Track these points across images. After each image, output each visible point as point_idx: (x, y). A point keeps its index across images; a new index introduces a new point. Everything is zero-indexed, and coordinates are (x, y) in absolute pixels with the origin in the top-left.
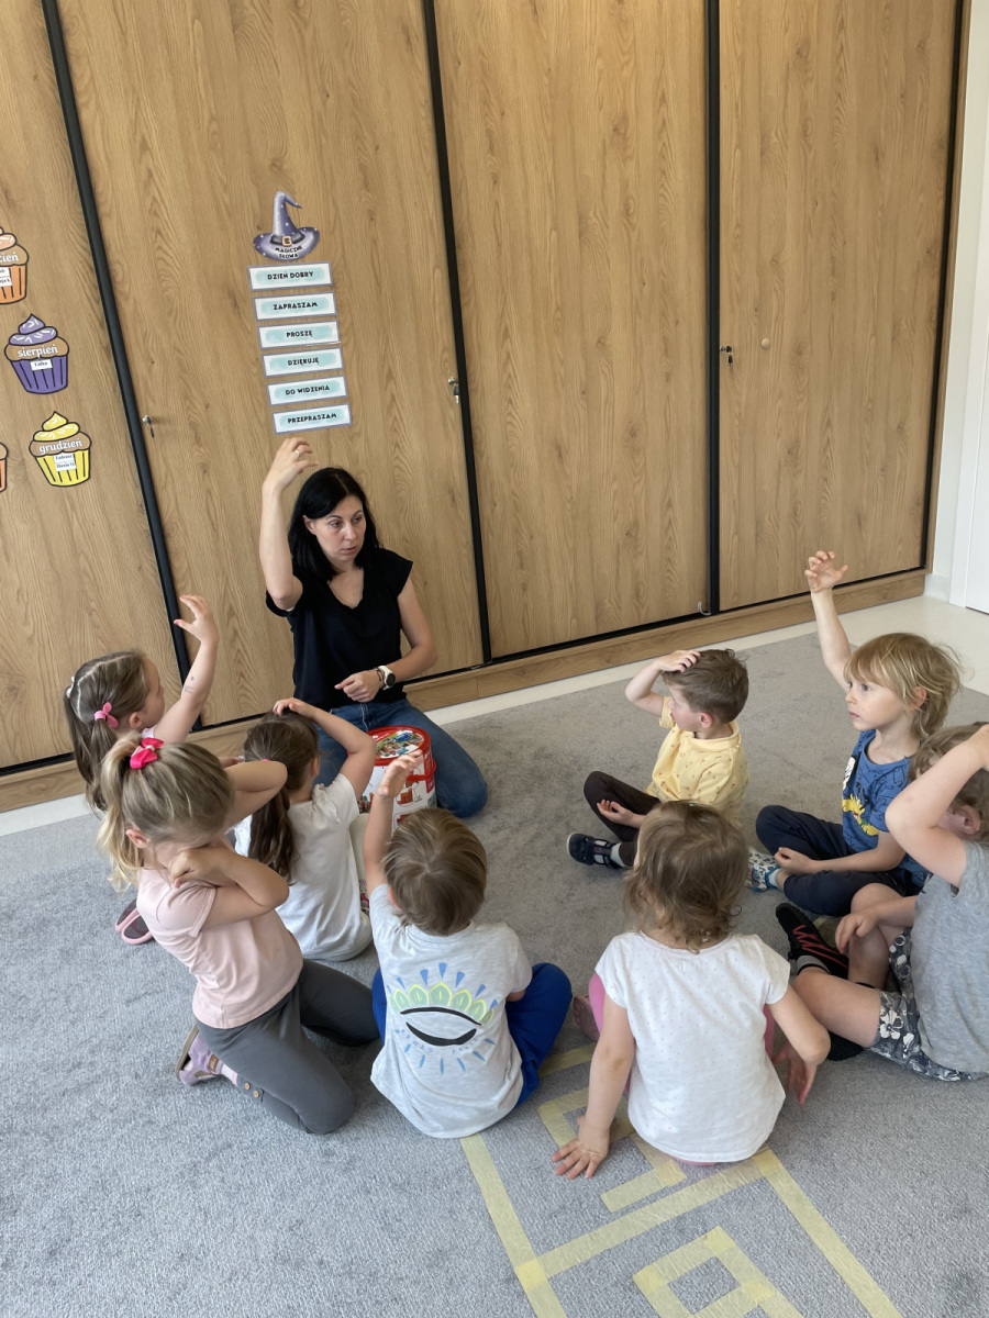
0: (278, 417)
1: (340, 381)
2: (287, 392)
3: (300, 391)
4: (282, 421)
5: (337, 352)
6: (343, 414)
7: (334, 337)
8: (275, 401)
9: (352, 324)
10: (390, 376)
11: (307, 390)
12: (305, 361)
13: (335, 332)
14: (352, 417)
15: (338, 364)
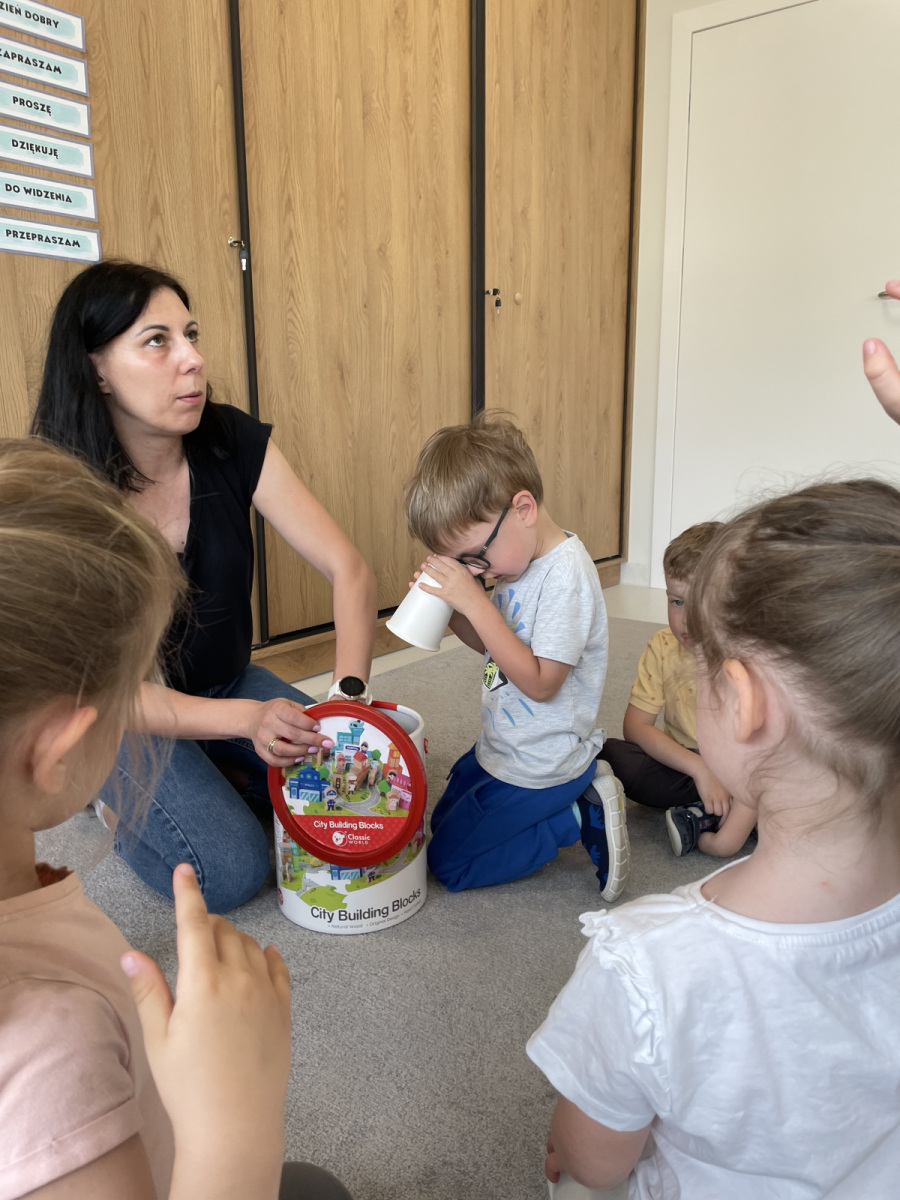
1: (88, 194)
2: (9, 188)
3: (28, 191)
5: (86, 151)
6: (90, 245)
7: (82, 126)
9: (108, 116)
11: (38, 193)
12: (38, 149)
13: (84, 120)
14: (102, 254)
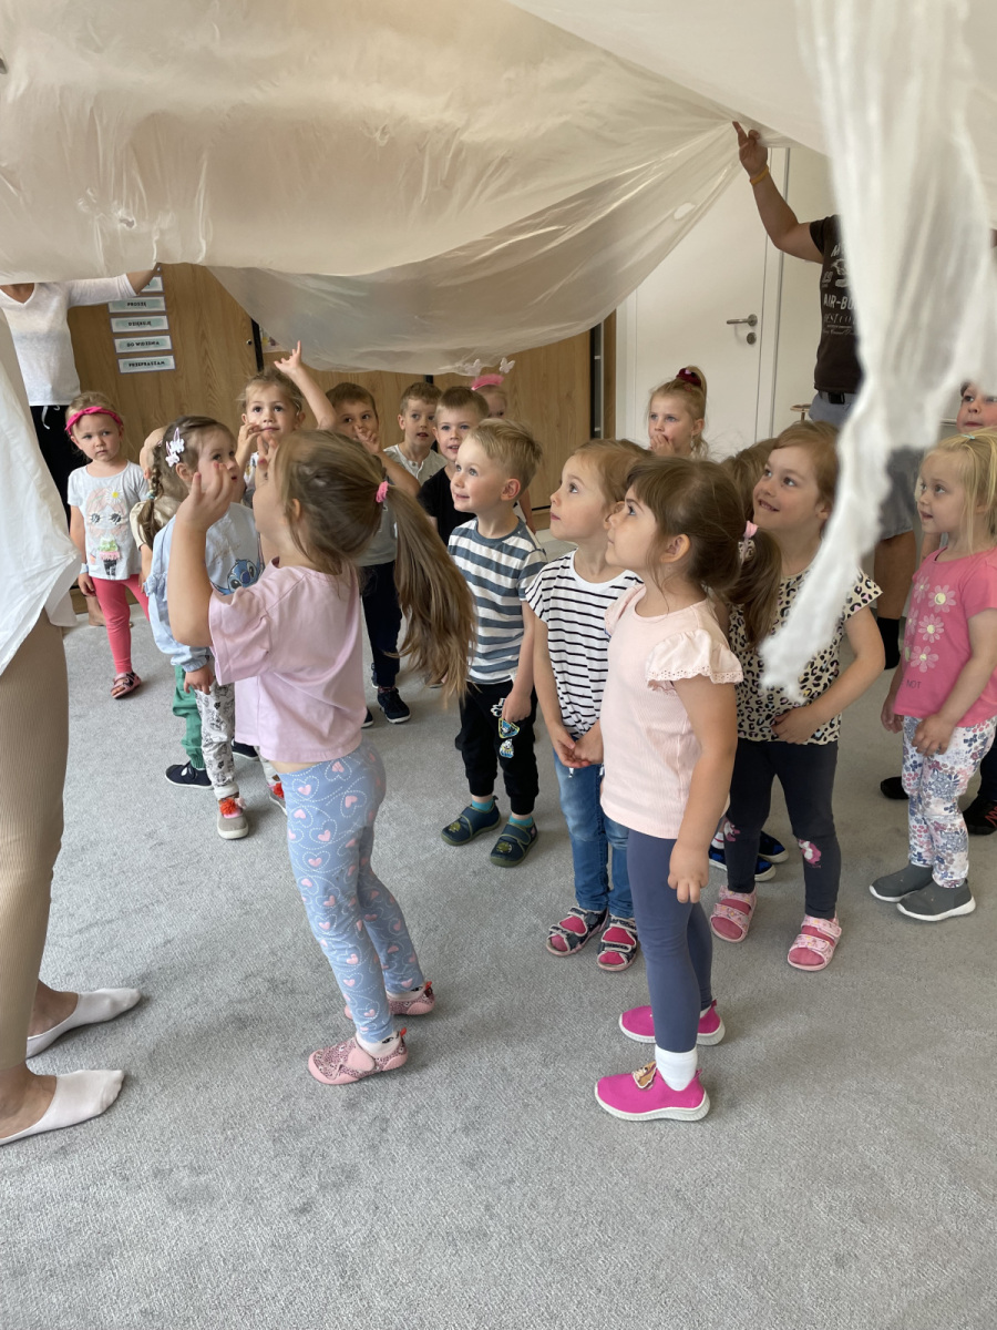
0: (121, 362)
1: (168, 338)
2: (129, 345)
3: (138, 344)
4: (125, 364)
5: (164, 318)
6: (170, 363)
7: (162, 307)
8: (119, 350)
9: (174, 298)
10: (204, 336)
11: (143, 344)
13: (163, 304)
14: (176, 365)
15: (165, 327)
